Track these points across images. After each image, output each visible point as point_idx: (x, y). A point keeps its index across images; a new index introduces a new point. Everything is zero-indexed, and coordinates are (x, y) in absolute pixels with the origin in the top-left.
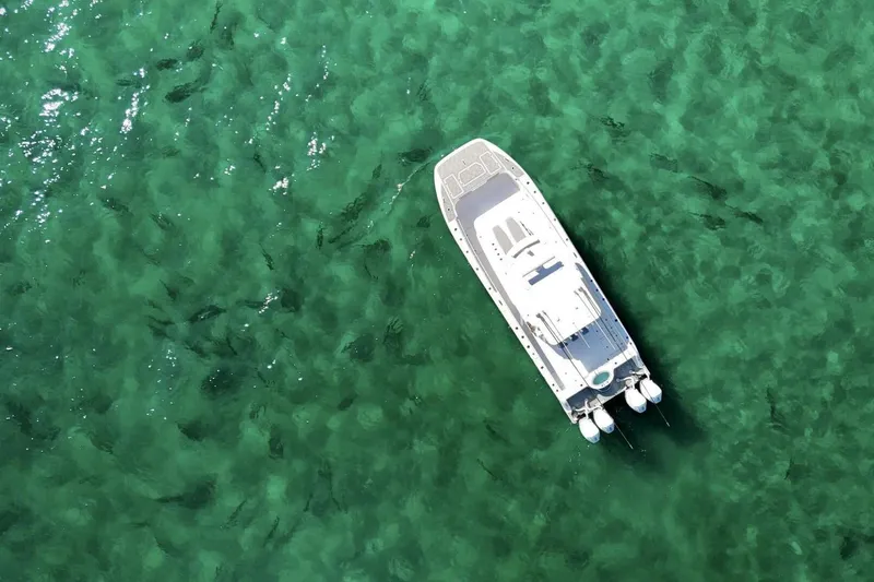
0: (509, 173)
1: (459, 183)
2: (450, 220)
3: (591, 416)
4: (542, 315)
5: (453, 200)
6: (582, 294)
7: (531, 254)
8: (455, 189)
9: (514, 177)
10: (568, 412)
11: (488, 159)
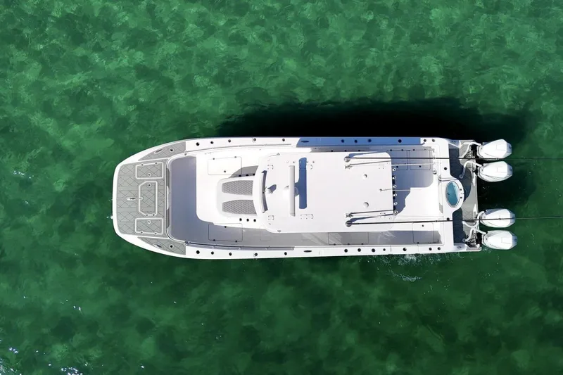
0: (174, 157)
1: (150, 218)
2: (184, 253)
3: (485, 228)
4: (349, 219)
5: (164, 235)
6: (352, 161)
7: (273, 188)
8: (153, 227)
9: (182, 155)
10: (465, 249)
11: (144, 170)
